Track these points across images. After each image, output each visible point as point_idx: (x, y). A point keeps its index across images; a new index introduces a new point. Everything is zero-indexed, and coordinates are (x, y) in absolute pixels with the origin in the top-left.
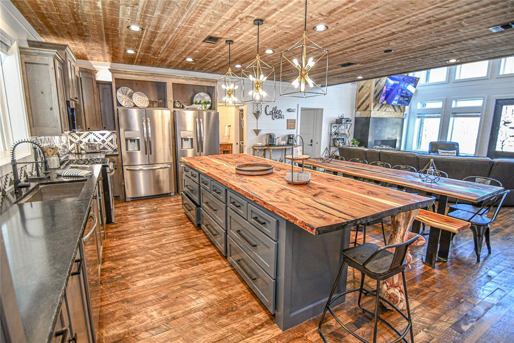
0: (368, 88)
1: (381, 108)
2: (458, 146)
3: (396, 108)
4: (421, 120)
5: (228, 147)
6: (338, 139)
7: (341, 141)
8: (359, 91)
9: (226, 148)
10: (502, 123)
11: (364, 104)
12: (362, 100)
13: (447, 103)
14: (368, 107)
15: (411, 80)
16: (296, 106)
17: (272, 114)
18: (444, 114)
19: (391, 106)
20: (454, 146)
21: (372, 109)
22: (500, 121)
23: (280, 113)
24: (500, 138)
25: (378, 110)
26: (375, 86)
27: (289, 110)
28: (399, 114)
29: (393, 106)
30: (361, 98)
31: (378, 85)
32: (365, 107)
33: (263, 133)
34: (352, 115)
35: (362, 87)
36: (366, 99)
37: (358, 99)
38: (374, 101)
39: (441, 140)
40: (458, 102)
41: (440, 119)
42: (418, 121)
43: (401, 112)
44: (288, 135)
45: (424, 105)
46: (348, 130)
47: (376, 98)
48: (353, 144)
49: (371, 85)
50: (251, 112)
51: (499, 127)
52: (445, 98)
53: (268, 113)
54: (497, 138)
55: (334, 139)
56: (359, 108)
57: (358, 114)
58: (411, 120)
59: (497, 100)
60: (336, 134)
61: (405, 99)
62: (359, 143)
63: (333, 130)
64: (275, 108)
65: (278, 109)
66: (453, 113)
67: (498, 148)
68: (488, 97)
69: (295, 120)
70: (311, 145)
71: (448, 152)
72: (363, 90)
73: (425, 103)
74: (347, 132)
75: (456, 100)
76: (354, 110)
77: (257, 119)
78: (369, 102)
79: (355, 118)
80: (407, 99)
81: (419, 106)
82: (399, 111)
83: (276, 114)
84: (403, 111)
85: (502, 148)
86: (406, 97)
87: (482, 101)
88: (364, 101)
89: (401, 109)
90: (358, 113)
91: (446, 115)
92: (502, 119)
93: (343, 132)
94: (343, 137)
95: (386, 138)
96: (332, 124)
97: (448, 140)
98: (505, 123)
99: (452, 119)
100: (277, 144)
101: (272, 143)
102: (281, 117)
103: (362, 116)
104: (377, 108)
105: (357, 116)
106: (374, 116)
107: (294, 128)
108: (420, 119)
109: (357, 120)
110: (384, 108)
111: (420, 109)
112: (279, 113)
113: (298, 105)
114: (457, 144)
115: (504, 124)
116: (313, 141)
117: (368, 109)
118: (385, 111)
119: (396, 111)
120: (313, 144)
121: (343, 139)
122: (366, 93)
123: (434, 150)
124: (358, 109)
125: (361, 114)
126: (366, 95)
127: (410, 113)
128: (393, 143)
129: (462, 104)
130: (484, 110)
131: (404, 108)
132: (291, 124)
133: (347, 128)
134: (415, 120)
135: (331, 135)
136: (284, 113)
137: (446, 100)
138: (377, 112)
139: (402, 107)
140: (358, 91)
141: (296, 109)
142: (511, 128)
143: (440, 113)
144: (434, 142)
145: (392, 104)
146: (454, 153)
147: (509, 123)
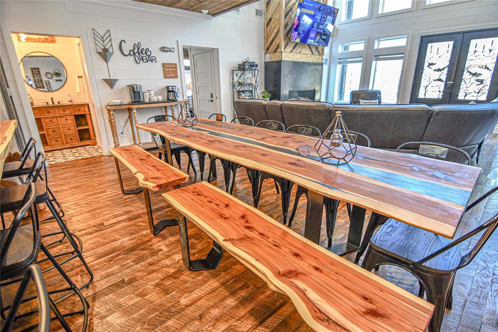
0: (276, 21)
1: (294, 48)
2: (380, 94)
3: (313, 50)
4: (343, 66)
5: (82, 109)
6: (243, 92)
7: (248, 94)
8: (268, 25)
9: (79, 110)
10: (426, 64)
11: (274, 43)
12: (271, 39)
13: (369, 44)
14: (278, 47)
15: (329, 11)
16: (176, 43)
17: (134, 54)
18: (366, 58)
19: (307, 47)
20: (375, 95)
21: (283, 50)
22: (424, 63)
23: (149, 54)
24: (424, 82)
25: (291, 52)
26: (285, 18)
27: (163, 49)
28: (317, 57)
29: (309, 45)
30: (270, 36)
31: (288, 17)
32: (275, 47)
33: (122, 84)
34: (261, 59)
35: (271, 19)
36: (276, 36)
37: (267, 37)
38: (285, 38)
39: (362, 88)
40: (381, 43)
41: (361, 63)
42: (339, 67)
43: (320, 55)
44: (166, 87)
45: (346, 48)
46: (256, 80)
47: (287, 34)
48: (264, 97)
49: (279, 16)
50: (93, 51)
51: (423, 70)
52: (367, 37)
53: (126, 53)
54: (420, 83)
55: (239, 92)
56: (268, 49)
57: (269, 58)
58: (332, 67)
59: (422, 37)
60: (240, 84)
61: (323, 37)
62: (270, 96)
63: (236, 79)
64: (137, 46)
65: (144, 46)
66: (375, 56)
67: (421, 95)
68: (413, 33)
69: (176, 65)
70: (212, 101)
71: (370, 102)
72: (272, 25)
73: (346, 44)
74: (254, 82)
75: (379, 39)
76: (263, 52)
77: (107, 61)
78: (278, 40)
79: (265, 62)
80: (325, 37)
81: (340, 49)
82: (317, 54)
83: (141, 54)
84: (321, 54)
85: (425, 95)
86: (324, 35)
87: (406, 39)
88: (273, 40)
89: (319, 52)
90: (268, 56)
91: (369, 58)
92: (427, 60)
93: (249, 82)
94: (251, 89)
95: (302, 89)
96: (233, 71)
97: (370, 88)
98: (430, 64)
99: (374, 63)
100: (147, 100)
101: (138, 100)
102: (151, 59)
103: (272, 60)
104: (289, 49)
105: (267, 61)
106: (287, 59)
107: (176, 77)
108: (341, 65)
109: (267, 65)
110: (298, 49)
111: (342, 53)
112: (146, 53)
113: (177, 41)
114: (379, 93)
115: (428, 66)
116: (214, 96)
117: (279, 50)
118: (300, 53)
119: (313, 54)
120: (214, 99)
121: (251, 92)
122: (275, 28)
123: (355, 100)
124: (267, 52)
125: (271, 58)
126: (275, 31)
127: (330, 58)
128: (311, 94)
129: (385, 44)
130: (408, 50)
131: (323, 50)
132: (170, 71)
133: (254, 76)
134: (336, 67)
135: (234, 86)
136: (155, 52)
137: (368, 39)
138: (290, 54)
139: (320, 48)
140: (266, 25)
141: (176, 48)
142: (435, 70)
143: (361, 57)
144: (356, 91)
145: (308, 43)
146: (376, 103)
147: (432, 64)
